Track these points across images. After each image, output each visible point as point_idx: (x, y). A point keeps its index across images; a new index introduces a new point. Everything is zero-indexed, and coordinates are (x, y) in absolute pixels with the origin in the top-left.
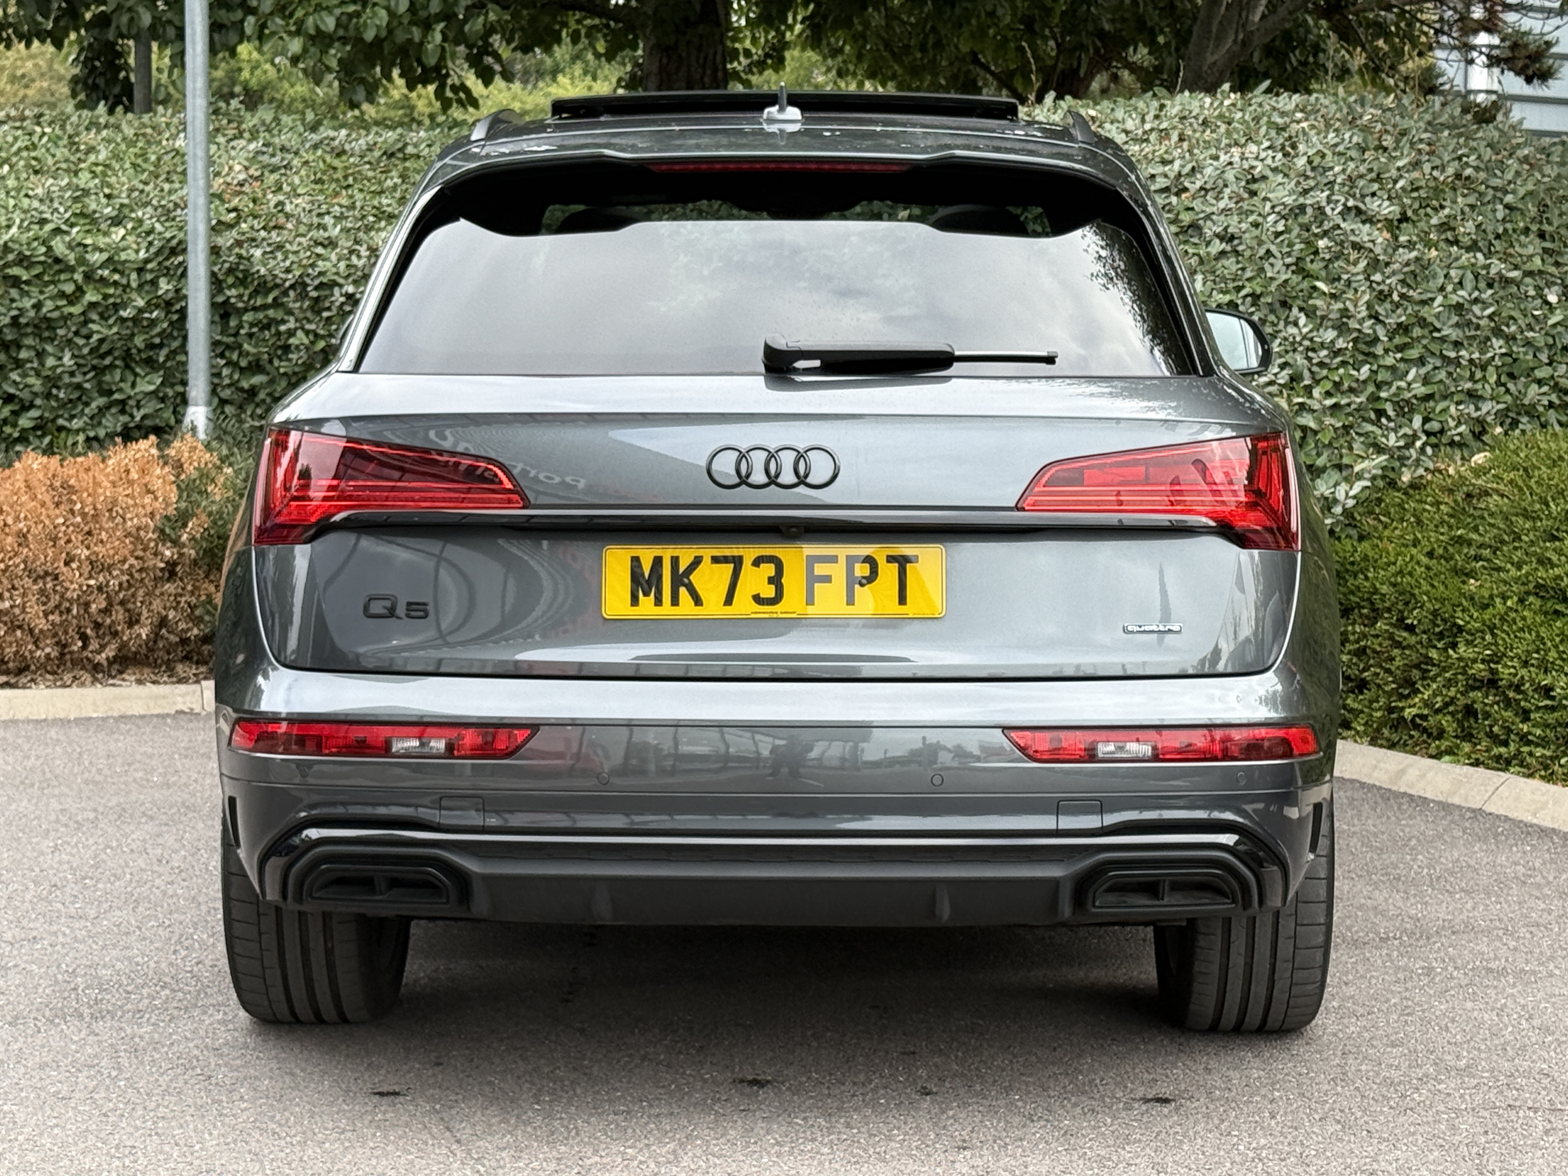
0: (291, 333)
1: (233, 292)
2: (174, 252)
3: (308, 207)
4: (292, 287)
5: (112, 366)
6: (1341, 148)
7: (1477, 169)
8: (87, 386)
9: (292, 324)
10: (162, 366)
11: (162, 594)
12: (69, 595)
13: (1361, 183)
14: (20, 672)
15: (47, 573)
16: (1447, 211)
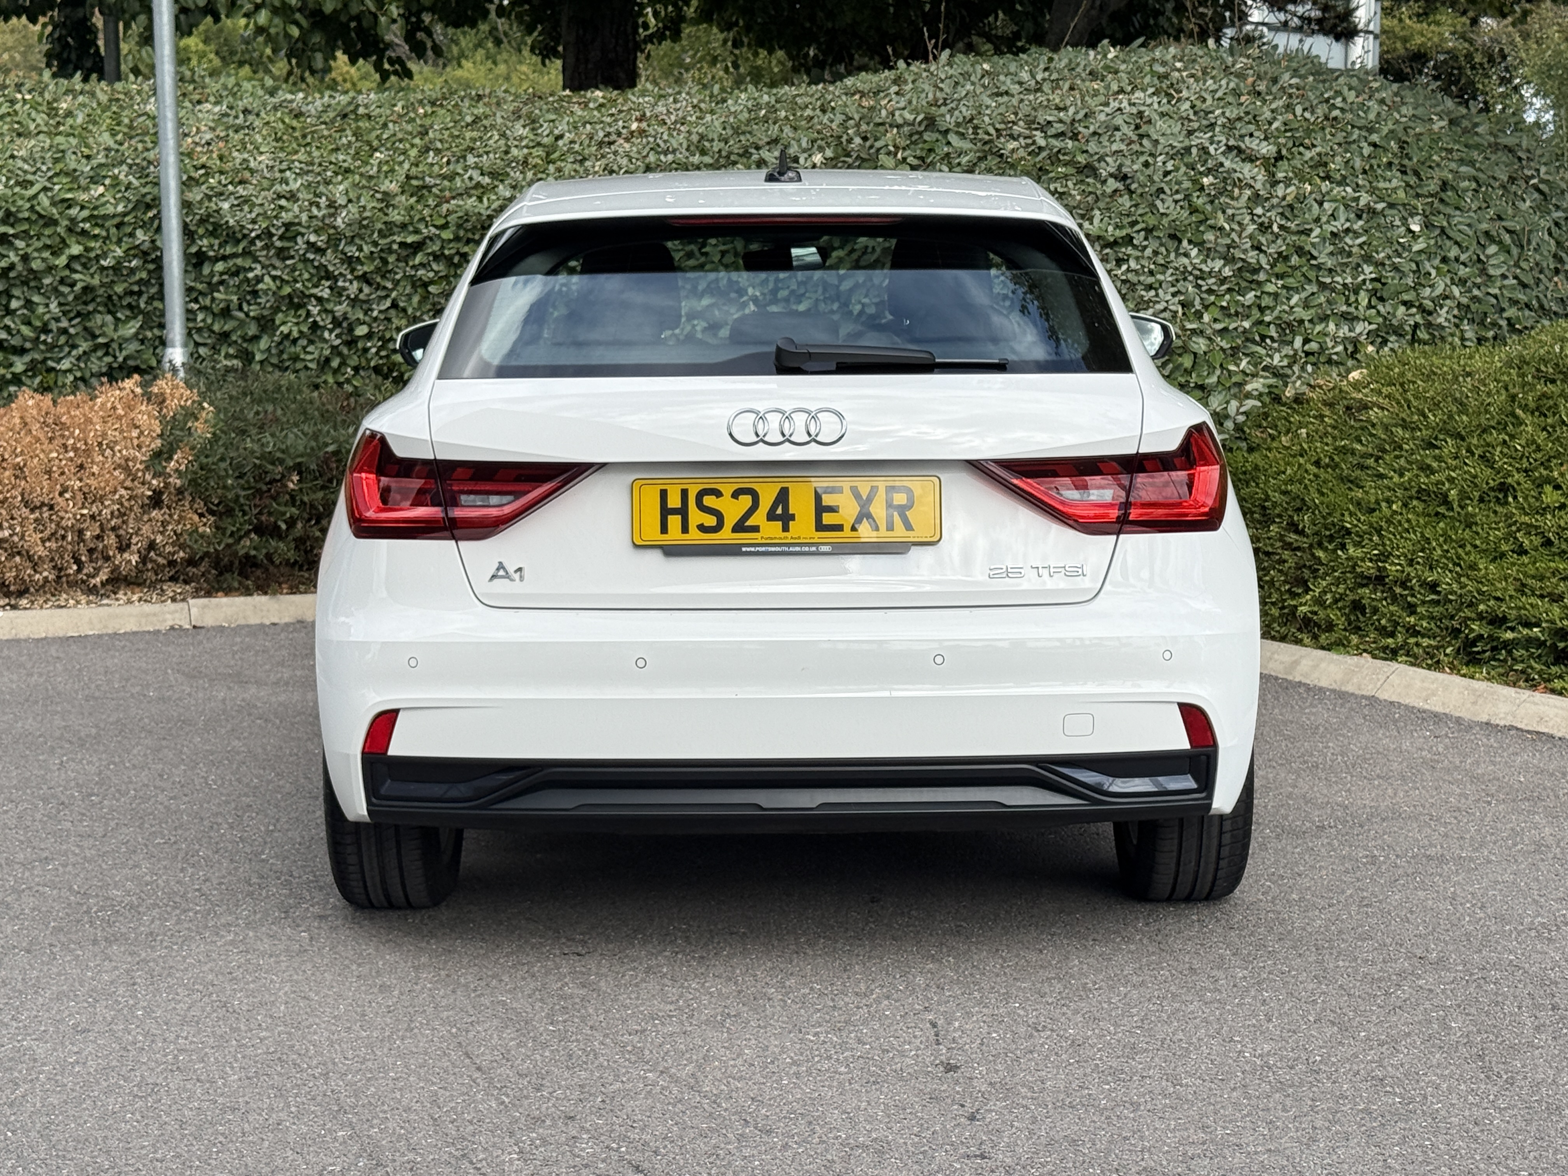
0: (259, 280)
1: (205, 242)
2: (148, 207)
3: (271, 163)
4: (258, 237)
5: (95, 311)
6: (1219, 94)
7: (1342, 110)
8: (72, 331)
9: (258, 271)
10: (141, 312)
11: (150, 520)
12: (64, 523)
13: (1238, 125)
14: (21, 594)
15: (43, 504)
16: (1318, 149)
